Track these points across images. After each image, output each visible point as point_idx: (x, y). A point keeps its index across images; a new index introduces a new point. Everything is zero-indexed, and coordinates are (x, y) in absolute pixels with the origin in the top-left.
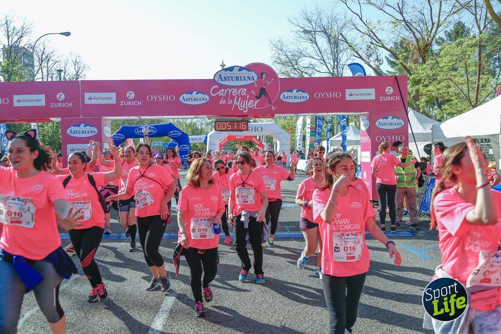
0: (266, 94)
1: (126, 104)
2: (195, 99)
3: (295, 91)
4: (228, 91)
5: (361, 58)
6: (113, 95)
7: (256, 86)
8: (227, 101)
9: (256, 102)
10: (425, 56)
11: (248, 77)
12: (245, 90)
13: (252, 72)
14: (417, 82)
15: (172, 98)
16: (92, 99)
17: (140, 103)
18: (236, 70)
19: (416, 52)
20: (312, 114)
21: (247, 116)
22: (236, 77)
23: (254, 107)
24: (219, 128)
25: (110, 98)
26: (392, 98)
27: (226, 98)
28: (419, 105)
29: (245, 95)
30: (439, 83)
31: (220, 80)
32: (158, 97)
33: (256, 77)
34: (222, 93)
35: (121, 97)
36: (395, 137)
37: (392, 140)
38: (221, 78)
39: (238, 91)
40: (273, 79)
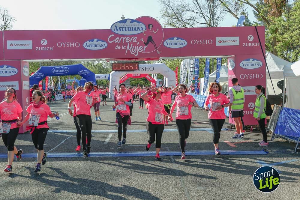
0: (153, 41)
1: (40, 49)
2: (96, 46)
3: (176, 38)
4: (122, 39)
5: (230, 12)
6: (30, 42)
7: (145, 35)
8: (121, 47)
9: (145, 48)
10: (281, 10)
11: (138, 28)
12: (136, 38)
13: (141, 24)
14: (275, 31)
15: (77, 45)
16: (13, 45)
17: (51, 49)
18: (128, 22)
19: (274, 7)
20: (190, 57)
21: (138, 59)
22: (129, 28)
23: (143, 51)
24: (115, 68)
25: (28, 45)
26: (253, 44)
27: (120, 44)
28: (276, 49)
29: (136, 42)
30: (292, 32)
31: (116, 30)
32: (66, 44)
33: (144, 28)
34: (118, 41)
35: (36, 43)
36: (255, 75)
37: (253, 77)
38: (117, 29)
39: (130, 39)
40: (158, 29)
